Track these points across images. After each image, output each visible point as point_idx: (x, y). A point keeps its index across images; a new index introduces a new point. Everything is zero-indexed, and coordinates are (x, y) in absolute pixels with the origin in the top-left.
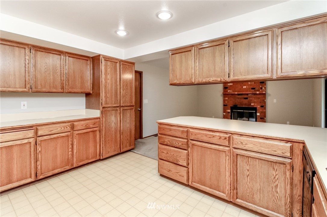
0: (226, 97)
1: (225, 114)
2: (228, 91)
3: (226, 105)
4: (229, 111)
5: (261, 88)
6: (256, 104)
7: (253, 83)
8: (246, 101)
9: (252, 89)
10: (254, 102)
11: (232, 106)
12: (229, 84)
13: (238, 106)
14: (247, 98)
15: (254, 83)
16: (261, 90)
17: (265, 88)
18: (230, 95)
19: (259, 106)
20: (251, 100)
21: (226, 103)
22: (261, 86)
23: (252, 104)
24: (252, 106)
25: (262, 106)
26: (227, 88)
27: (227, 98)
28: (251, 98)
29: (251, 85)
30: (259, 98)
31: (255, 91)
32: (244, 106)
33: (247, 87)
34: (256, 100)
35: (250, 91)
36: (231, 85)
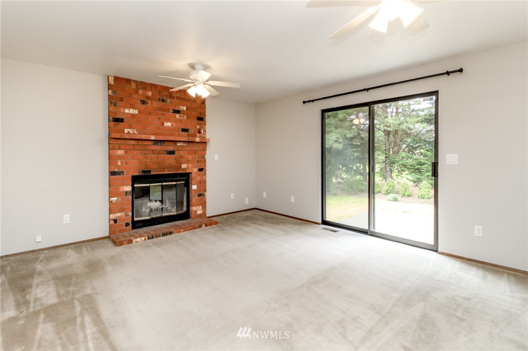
0: (120, 149)
1: (114, 199)
2: (126, 131)
3: (119, 173)
4: (129, 188)
5: (200, 132)
6: (190, 165)
7: (185, 117)
8: (170, 160)
9: (184, 130)
10: (188, 162)
11: (137, 174)
12: (127, 111)
13: (152, 173)
14: (172, 153)
15: (187, 117)
16: (198, 135)
17: (205, 131)
18: (133, 142)
19: (195, 170)
20: (182, 157)
21: (119, 167)
22: (198, 127)
23: (184, 166)
24: (184, 169)
25: (201, 170)
26: (121, 120)
27: (120, 152)
28: (181, 153)
29: (180, 121)
30: (195, 153)
31: (189, 136)
32: (166, 173)
33: (172, 125)
34: (190, 157)
35: (179, 135)
36: (133, 115)
